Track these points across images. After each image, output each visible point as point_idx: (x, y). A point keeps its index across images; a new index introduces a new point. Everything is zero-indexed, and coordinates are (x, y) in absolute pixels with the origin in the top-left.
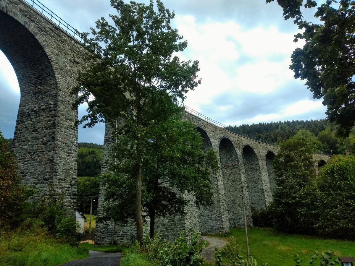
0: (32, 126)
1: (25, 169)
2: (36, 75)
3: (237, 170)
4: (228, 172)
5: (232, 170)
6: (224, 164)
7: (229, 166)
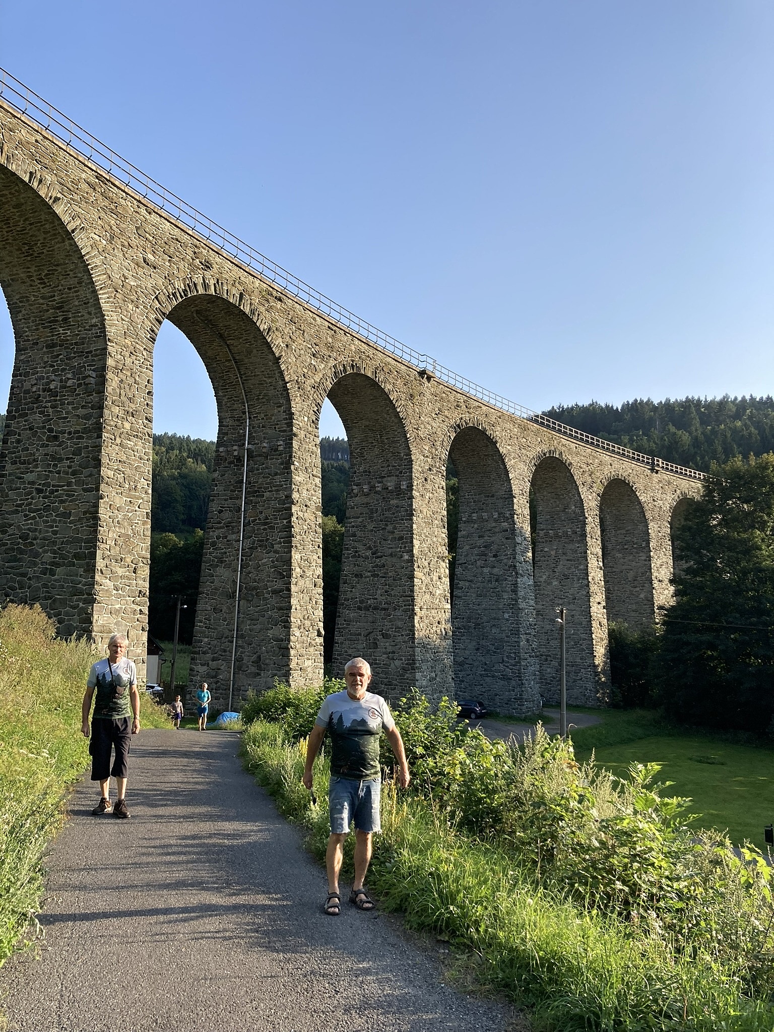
0: (44, 427)
1: (29, 529)
2: (54, 300)
3: (578, 547)
4: (552, 550)
5: (564, 546)
6: (543, 530)
7: (557, 536)
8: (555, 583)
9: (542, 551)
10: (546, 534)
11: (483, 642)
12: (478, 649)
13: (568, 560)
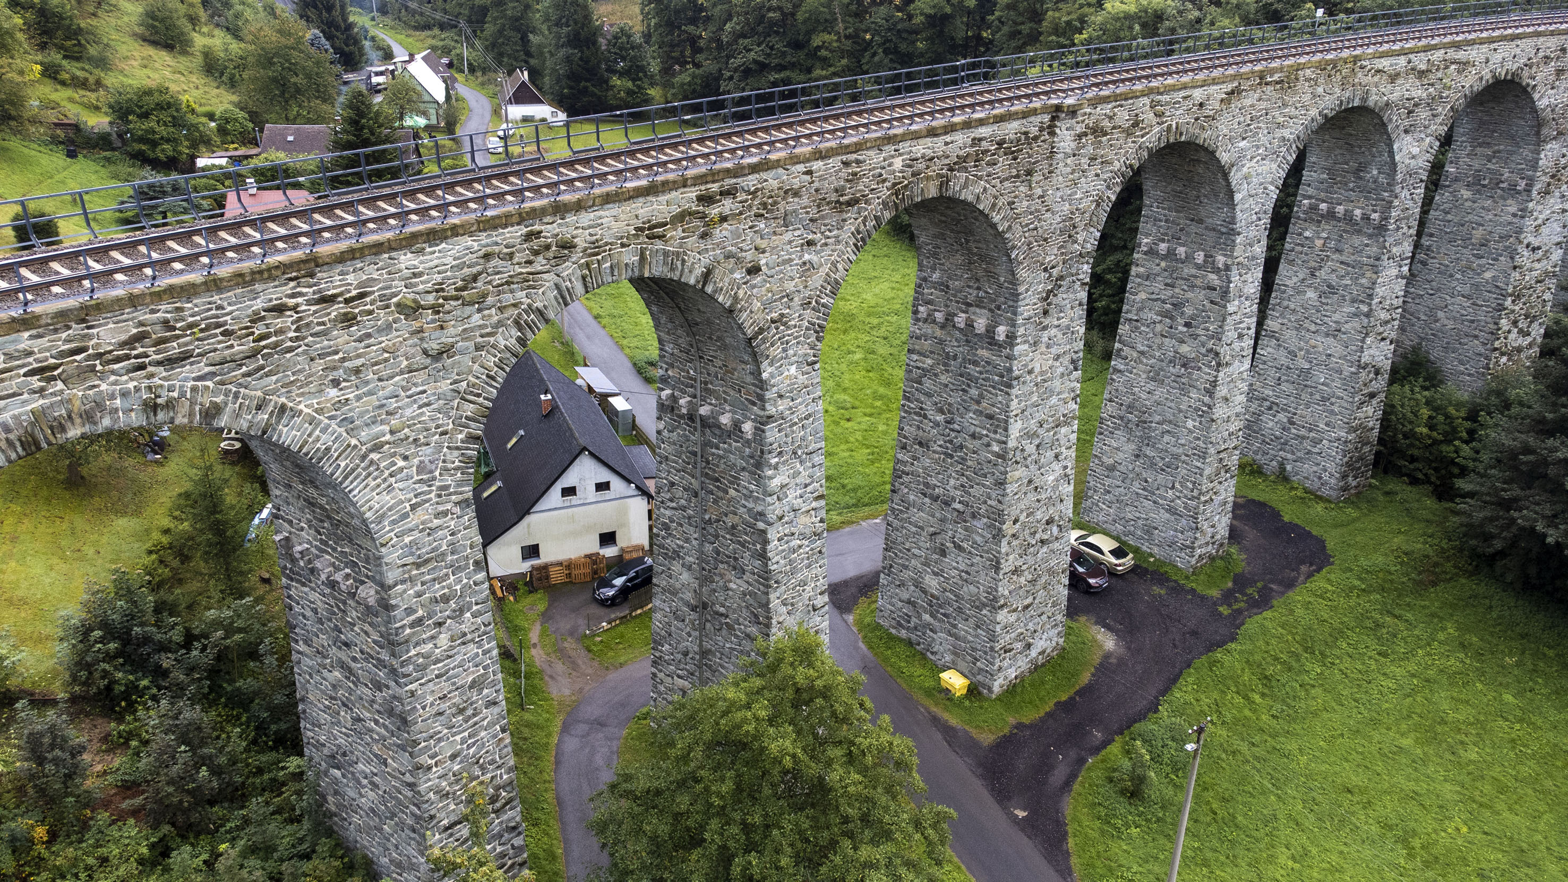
3: (1367, 245)
4: (1319, 238)
5: (1341, 236)
6: (1310, 197)
7: (1331, 215)
8: (1311, 294)
9: (1300, 234)
10: (1313, 208)
11: (1149, 452)
12: (1137, 456)
13: (1342, 263)
